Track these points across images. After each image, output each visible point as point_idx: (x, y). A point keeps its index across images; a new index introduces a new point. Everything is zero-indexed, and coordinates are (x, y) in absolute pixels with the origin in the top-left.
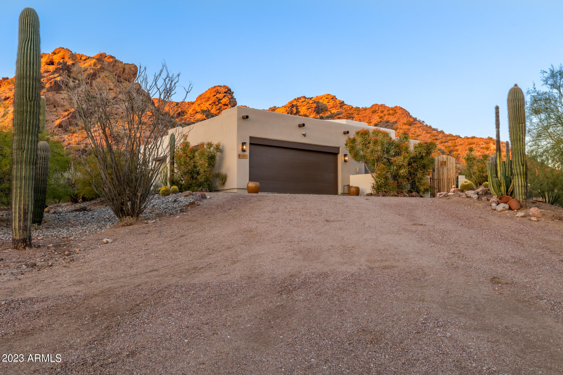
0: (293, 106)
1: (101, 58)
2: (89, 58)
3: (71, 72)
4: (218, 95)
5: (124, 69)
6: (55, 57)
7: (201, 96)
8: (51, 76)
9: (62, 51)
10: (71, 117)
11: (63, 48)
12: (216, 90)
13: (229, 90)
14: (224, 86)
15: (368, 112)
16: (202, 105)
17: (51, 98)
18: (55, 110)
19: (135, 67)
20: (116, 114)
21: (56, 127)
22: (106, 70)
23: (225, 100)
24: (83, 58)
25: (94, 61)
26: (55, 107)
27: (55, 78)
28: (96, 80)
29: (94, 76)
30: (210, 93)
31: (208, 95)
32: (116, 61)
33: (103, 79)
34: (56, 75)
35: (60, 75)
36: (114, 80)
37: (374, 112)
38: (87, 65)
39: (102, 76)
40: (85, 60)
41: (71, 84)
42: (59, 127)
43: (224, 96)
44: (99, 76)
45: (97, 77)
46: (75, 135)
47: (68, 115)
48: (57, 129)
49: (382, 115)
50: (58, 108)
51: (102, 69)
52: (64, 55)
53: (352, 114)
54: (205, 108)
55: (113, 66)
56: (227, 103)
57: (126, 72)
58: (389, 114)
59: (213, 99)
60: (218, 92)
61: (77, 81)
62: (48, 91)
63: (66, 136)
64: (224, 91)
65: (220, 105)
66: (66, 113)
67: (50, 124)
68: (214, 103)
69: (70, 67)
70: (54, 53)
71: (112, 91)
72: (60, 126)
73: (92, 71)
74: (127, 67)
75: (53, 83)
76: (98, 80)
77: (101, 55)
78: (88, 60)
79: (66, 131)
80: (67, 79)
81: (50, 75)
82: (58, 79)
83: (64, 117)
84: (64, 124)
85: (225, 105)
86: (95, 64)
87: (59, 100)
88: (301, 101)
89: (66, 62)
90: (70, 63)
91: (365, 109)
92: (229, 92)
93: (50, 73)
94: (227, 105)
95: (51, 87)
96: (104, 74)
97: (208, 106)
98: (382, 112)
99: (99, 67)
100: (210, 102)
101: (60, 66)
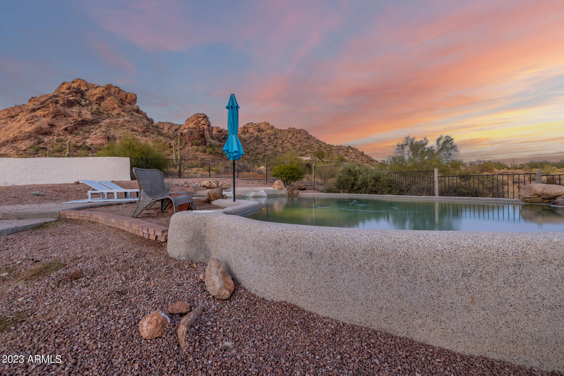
0: (245, 128)
1: (109, 87)
2: (98, 87)
3: (84, 95)
4: (199, 119)
5: (127, 96)
6: (73, 85)
7: (188, 119)
8: (67, 96)
9: (80, 80)
10: (77, 124)
11: (80, 79)
12: (197, 116)
13: (206, 116)
14: (203, 114)
15: (286, 132)
16: (189, 125)
17: (62, 110)
18: (65, 119)
19: (135, 95)
20: (116, 124)
21: (62, 130)
22: (113, 95)
23: (203, 122)
24: (95, 87)
25: (102, 89)
26: (65, 117)
27: (68, 97)
28: (104, 102)
29: (101, 99)
30: (194, 118)
31: (193, 119)
32: (120, 90)
33: (109, 101)
34: (70, 96)
35: (73, 96)
36: (118, 102)
37: (289, 132)
38: (96, 91)
39: (108, 99)
40: (96, 88)
41: (83, 103)
42: (65, 131)
43: (203, 120)
44: (107, 99)
45: (105, 99)
46: (78, 136)
47: (75, 122)
48: (63, 131)
49: (293, 133)
50: (68, 118)
51: (109, 95)
52: (80, 84)
53: (278, 133)
54: (191, 127)
55: (118, 93)
56: (204, 124)
57: (128, 97)
58: (297, 133)
59: (196, 121)
60: (198, 117)
61: (88, 101)
62: (61, 105)
63: (71, 137)
64: (202, 116)
65: (200, 125)
66: (73, 121)
67: (58, 128)
68: (197, 123)
69: (83, 92)
70: (73, 82)
71: (116, 110)
72: (66, 129)
73: (100, 95)
74: (128, 95)
75: (66, 100)
76: (106, 102)
77: (108, 85)
78: (98, 88)
79: (71, 133)
80: (80, 99)
81: (65, 95)
82: (71, 98)
83: (71, 124)
84: (69, 129)
85: (203, 125)
86: (103, 91)
87: (69, 112)
88: (250, 125)
89: (80, 88)
90: (83, 88)
91: (285, 130)
92: (205, 117)
93: (65, 94)
94: (204, 125)
95: (64, 103)
96: (110, 98)
97: (192, 125)
98: (293, 132)
99: (106, 93)
100: (194, 123)
101: (74, 90)
